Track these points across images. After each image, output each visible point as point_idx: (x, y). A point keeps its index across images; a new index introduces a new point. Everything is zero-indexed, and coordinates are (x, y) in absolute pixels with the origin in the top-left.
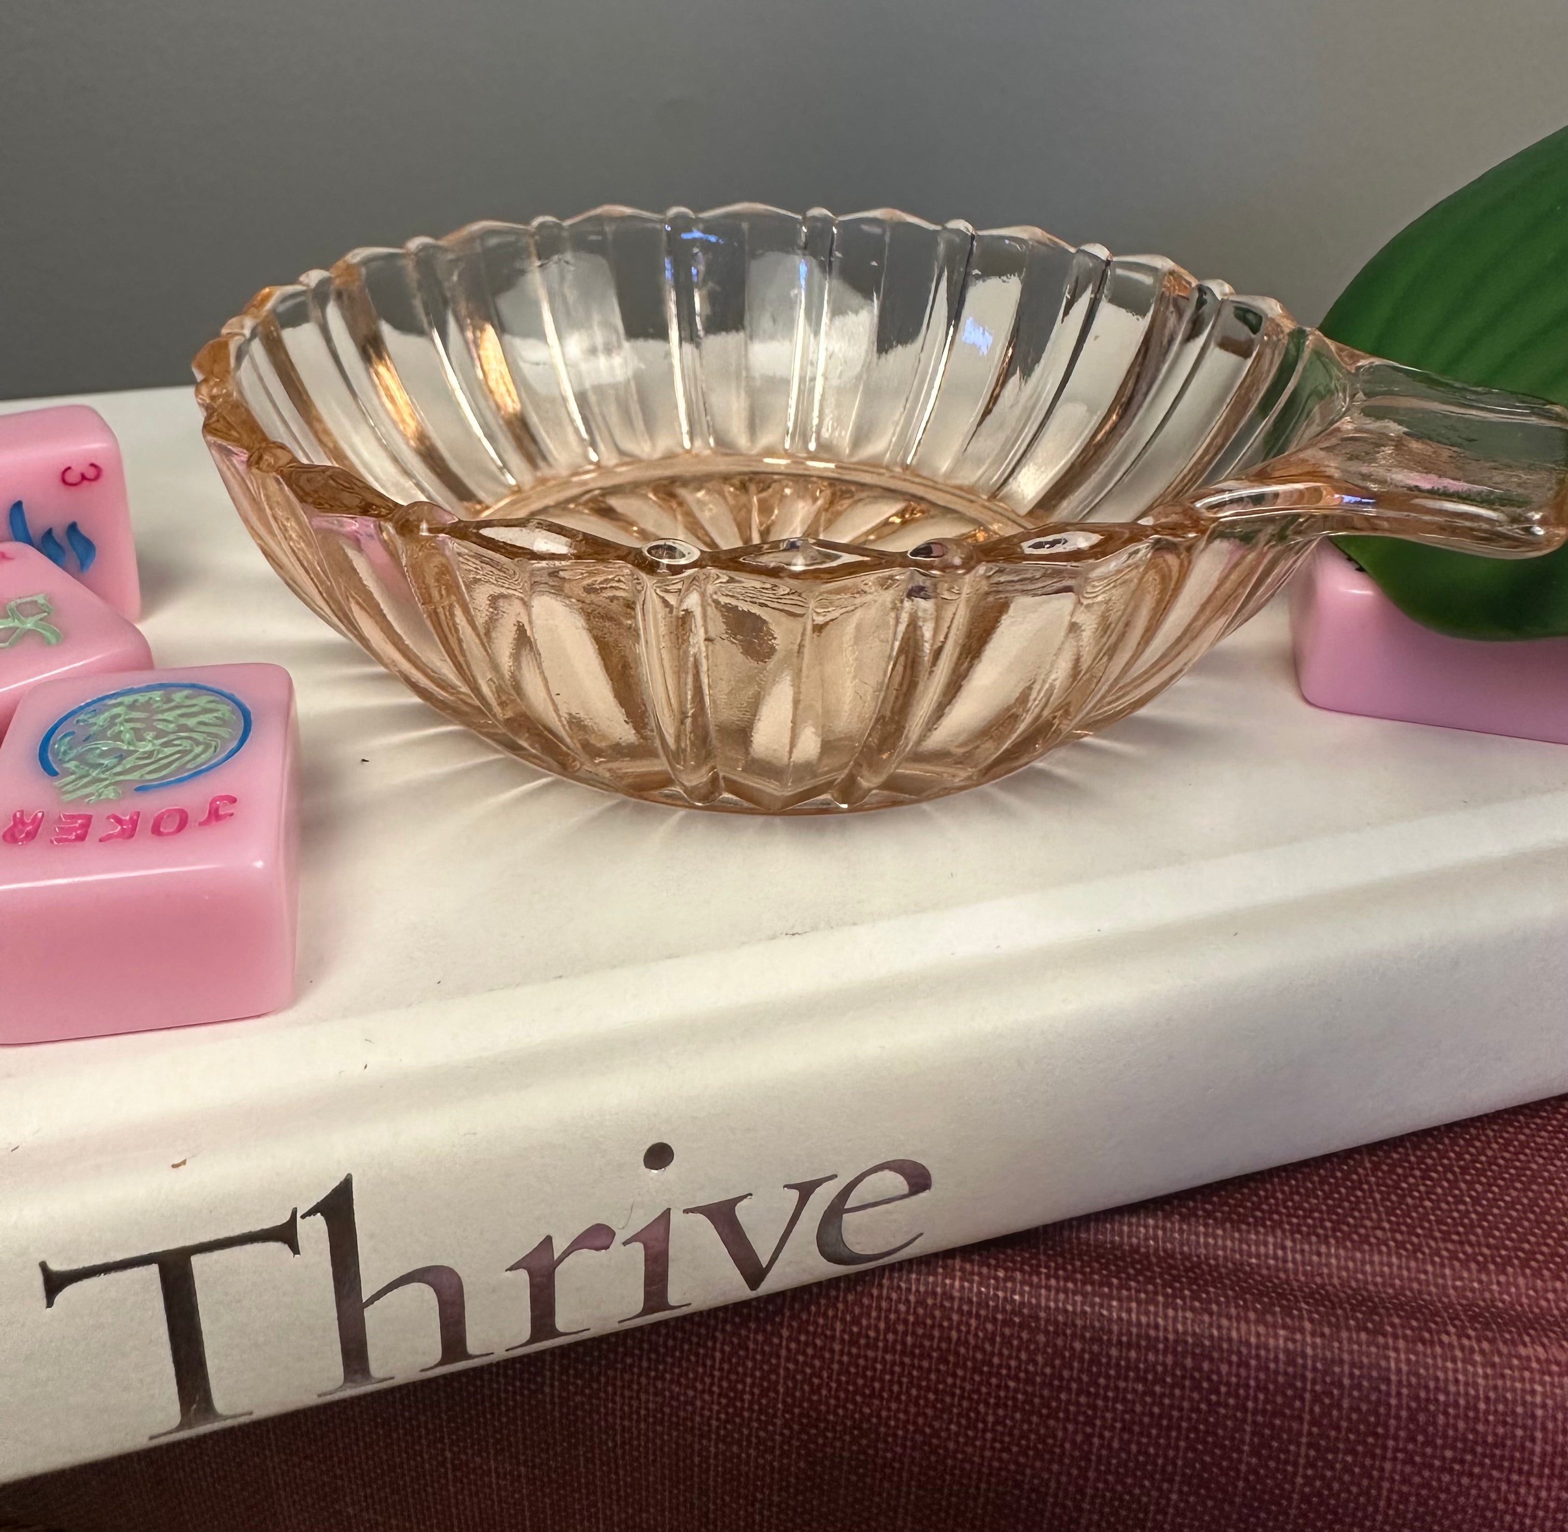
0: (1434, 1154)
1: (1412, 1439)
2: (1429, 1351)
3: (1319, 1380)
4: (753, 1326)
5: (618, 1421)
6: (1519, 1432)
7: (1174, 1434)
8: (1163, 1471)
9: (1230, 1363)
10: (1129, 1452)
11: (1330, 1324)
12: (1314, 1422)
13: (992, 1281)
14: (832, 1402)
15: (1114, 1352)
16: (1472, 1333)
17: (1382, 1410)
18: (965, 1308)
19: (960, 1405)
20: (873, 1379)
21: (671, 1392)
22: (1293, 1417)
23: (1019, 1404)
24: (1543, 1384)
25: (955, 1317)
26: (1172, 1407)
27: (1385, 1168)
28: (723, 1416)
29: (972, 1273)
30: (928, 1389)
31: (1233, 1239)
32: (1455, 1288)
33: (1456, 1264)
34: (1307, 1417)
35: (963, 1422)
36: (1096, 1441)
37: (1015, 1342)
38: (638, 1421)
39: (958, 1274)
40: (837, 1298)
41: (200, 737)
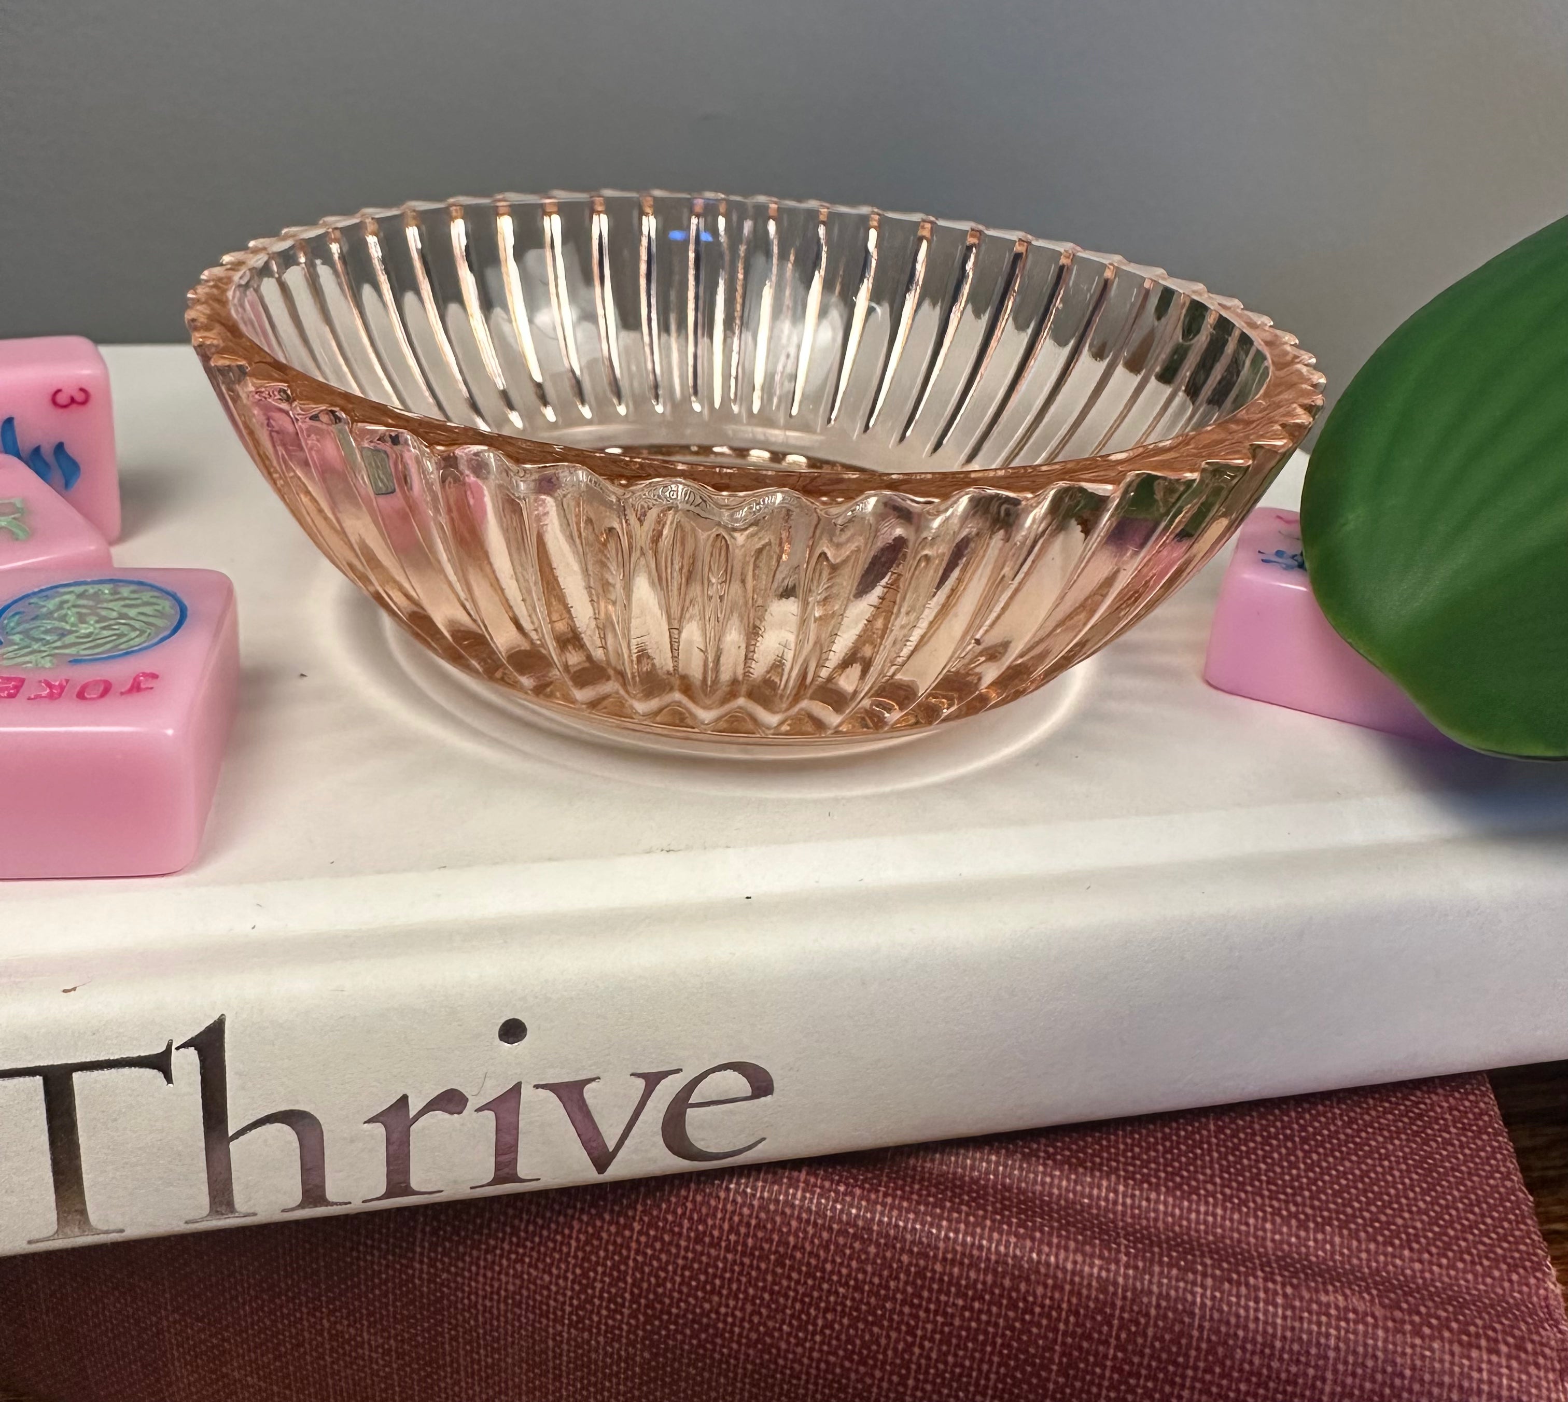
0: (1279, 1124)
1: (1209, 1370)
2: (1234, 1291)
3: (1128, 1308)
4: (607, 1217)
5: (480, 1301)
6: (1311, 1372)
7: (989, 1349)
8: (977, 1384)
9: (1045, 1286)
10: (946, 1363)
11: (1144, 1259)
12: (1120, 1347)
13: (833, 1194)
14: (676, 1295)
15: (938, 1267)
16: (1279, 1278)
17: (1184, 1341)
18: (804, 1216)
19: (793, 1307)
20: (715, 1276)
21: (529, 1274)
22: (1100, 1342)
23: (847, 1310)
24: (1338, 1328)
25: (794, 1223)
26: (988, 1323)
27: (1228, 1132)
28: (575, 1302)
29: (815, 1185)
30: (764, 1289)
31: (1068, 1180)
32: (1273, 1240)
33: (1278, 1220)
34: (1113, 1341)
35: (795, 1323)
36: (917, 1350)
37: (848, 1252)
38: (499, 1301)
39: (802, 1185)
40: (686, 1198)
41: (137, 625)
